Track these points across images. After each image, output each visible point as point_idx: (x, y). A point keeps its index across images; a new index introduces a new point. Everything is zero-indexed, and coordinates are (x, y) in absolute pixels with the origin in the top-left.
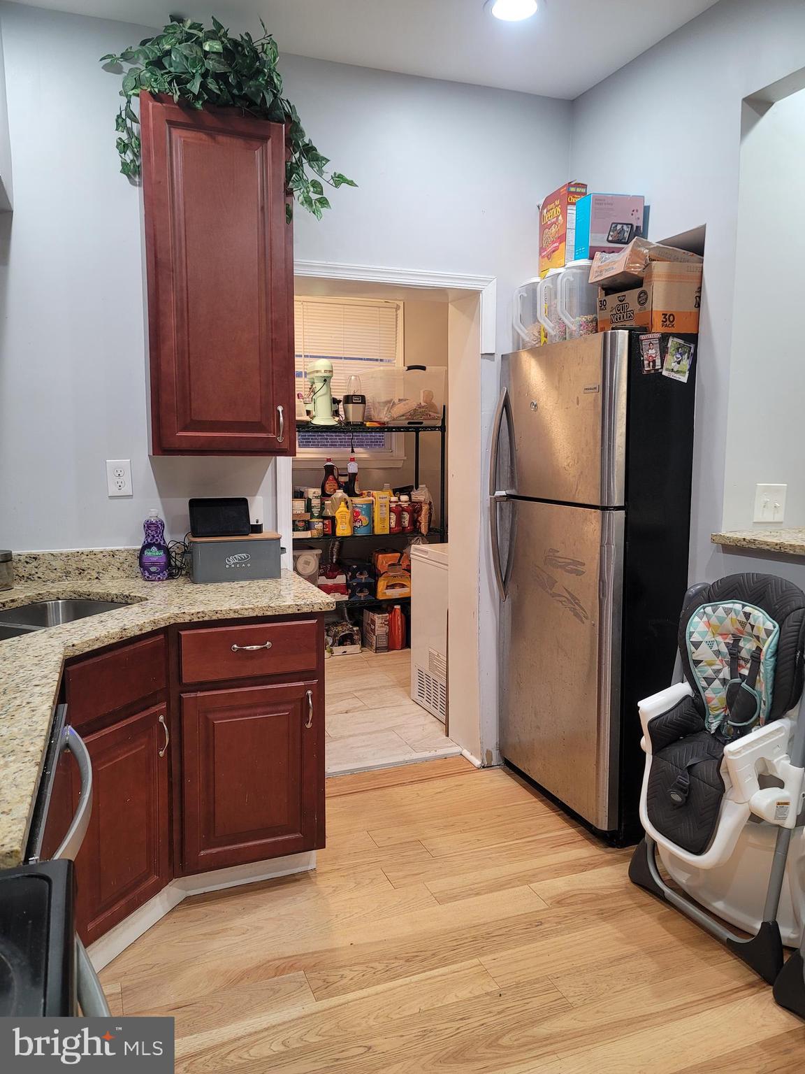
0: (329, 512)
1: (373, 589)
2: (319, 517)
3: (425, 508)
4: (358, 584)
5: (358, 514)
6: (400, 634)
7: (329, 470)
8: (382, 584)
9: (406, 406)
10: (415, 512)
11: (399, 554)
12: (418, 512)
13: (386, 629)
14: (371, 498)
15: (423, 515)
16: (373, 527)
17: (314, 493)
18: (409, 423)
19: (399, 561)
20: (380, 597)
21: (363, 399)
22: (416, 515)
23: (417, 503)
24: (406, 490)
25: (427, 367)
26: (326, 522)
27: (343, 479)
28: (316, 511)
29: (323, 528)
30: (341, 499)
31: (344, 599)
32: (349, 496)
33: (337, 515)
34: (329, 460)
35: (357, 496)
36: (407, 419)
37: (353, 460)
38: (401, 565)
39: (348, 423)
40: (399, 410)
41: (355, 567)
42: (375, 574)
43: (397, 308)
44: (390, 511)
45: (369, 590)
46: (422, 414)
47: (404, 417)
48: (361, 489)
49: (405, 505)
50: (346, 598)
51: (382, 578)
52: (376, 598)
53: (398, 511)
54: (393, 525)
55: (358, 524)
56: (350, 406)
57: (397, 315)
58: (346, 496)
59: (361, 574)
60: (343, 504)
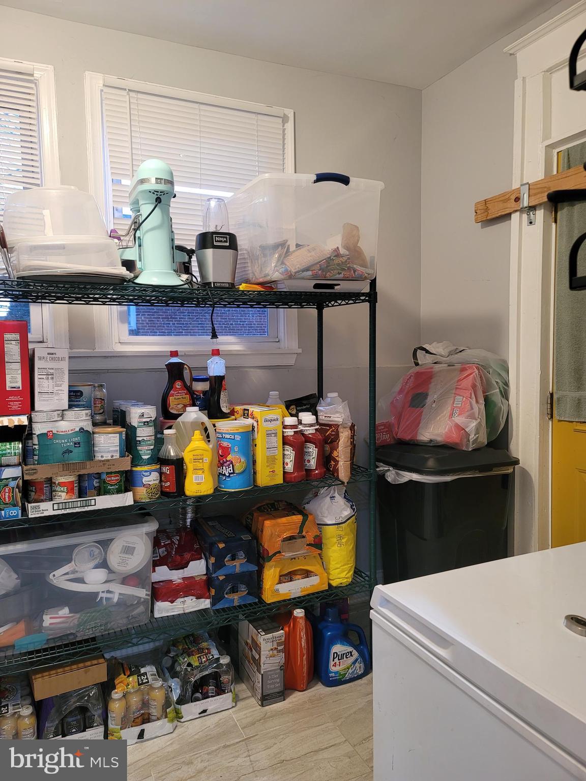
0: (172, 452)
1: (254, 583)
2: (150, 462)
3: (344, 436)
4: (229, 577)
5: (226, 451)
6: (305, 662)
7: (175, 371)
8: (270, 574)
9: (313, 253)
10: (326, 443)
11: (298, 518)
12: (332, 442)
13: (280, 658)
14: (249, 421)
15: (340, 448)
16: (255, 473)
17: (142, 415)
18: (317, 286)
19: (301, 531)
20: (269, 597)
21: (231, 242)
22: (327, 448)
23: (330, 426)
24: (309, 403)
25: (351, 179)
26: (166, 470)
27: (200, 387)
28: (145, 452)
29: (161, 481)
30: (196, 425)
31: (202, 607)
32: (211, 416)
33: (187, 456)
34: (174, 354)
35: (224, 416)
36: (314, 277)
37: (216, 353)
38: (304, 537)
39: (206, 285)
40: (298, 261)
41: (221, 546)
42: (259, 557)
43: (285, 119)
44: (284, 443)
45: (248, 586)
46: (342, 267)
47: (310, 273)
48: (232, 402)
49: (310, 431)
50: (205, 604)
51: (271, 563)
52: (261, 601)
53: (298, 442)
54: (290, 467)
55: (226, 471)
56: (209, 253)
57: (284, 130)
58: (204, 418)
59: (233, 558)
60: (198, 434)
